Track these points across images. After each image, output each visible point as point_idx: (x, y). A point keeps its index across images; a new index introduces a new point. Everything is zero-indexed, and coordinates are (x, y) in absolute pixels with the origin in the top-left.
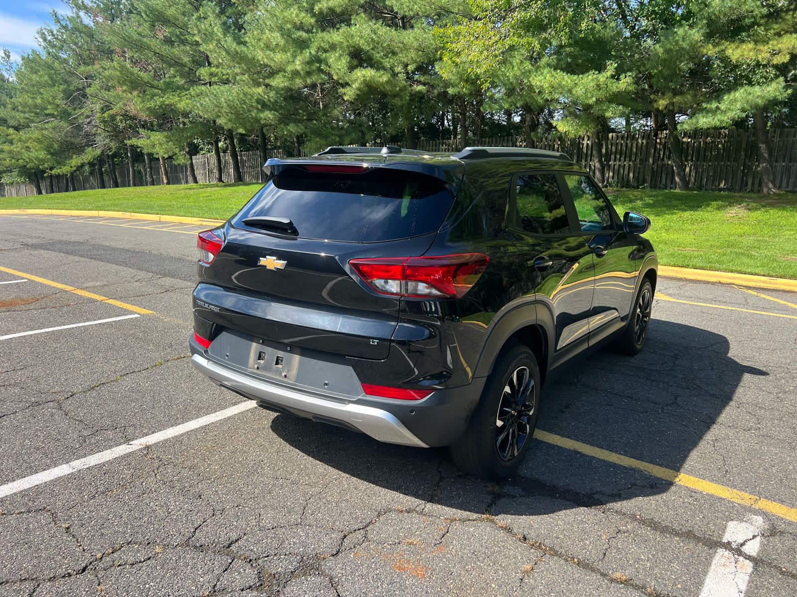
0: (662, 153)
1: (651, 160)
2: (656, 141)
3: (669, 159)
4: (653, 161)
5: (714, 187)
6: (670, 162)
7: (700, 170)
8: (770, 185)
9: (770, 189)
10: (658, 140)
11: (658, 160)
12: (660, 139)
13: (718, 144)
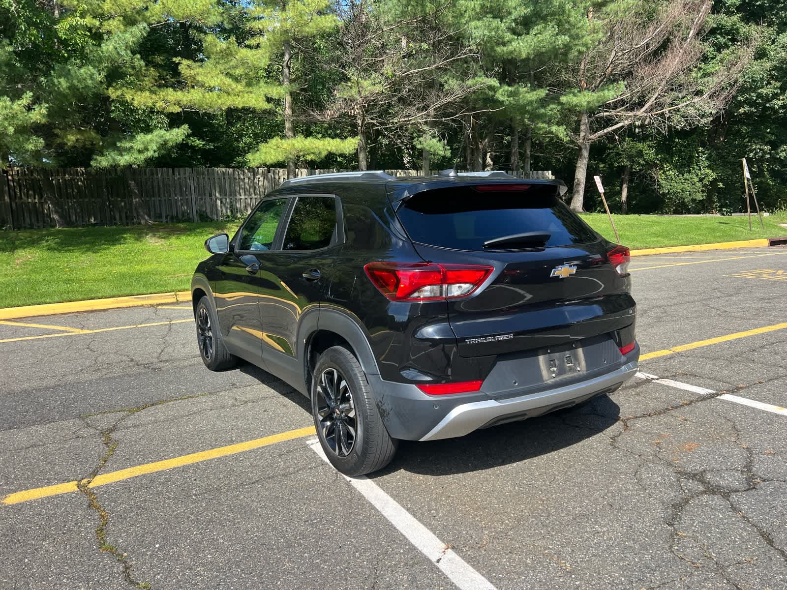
0: (18, 191)
1: (7, 198)
2: (8, 178)
3: (28, 197)
4: (10, 198)
5: (84, 223)
6: (30, 200)
7: (66, 207)
8: (146, 217)
9: (146, 221)
10: (10, 177)
11: (16, 199)
12: (12, 175)
13: (78, 182)
